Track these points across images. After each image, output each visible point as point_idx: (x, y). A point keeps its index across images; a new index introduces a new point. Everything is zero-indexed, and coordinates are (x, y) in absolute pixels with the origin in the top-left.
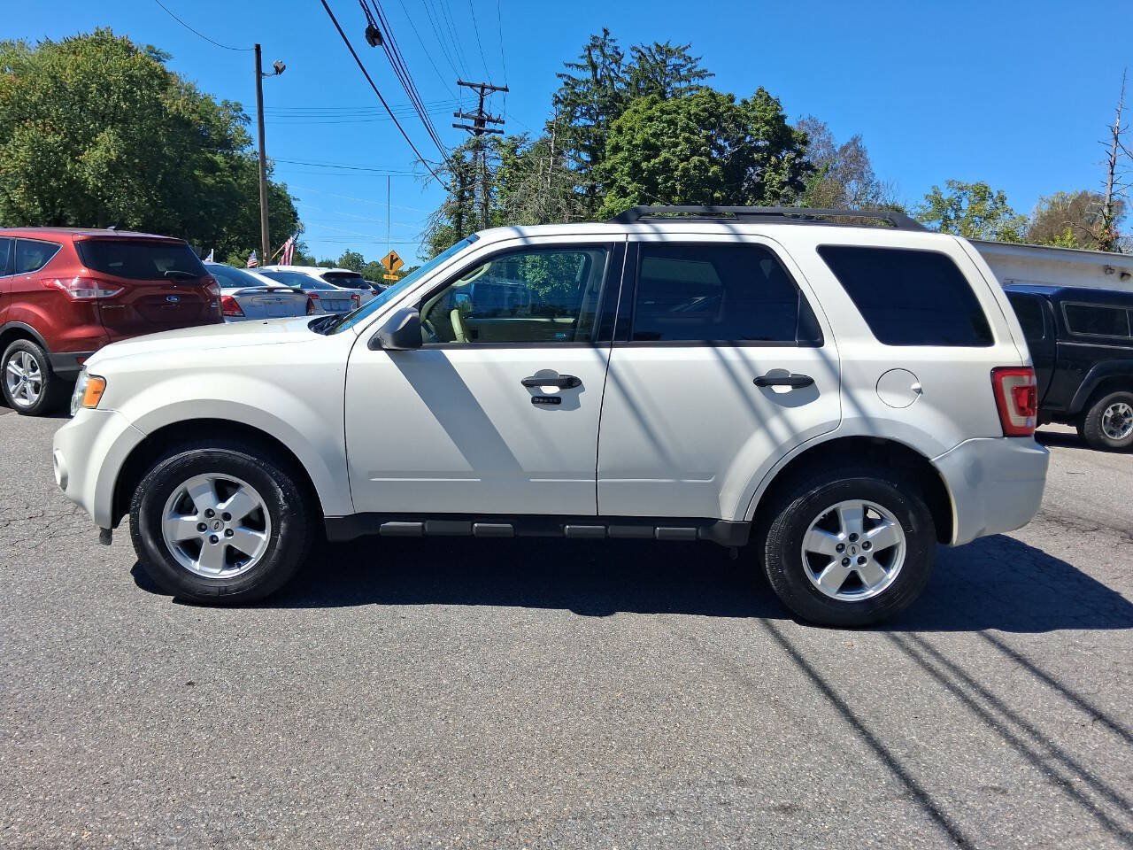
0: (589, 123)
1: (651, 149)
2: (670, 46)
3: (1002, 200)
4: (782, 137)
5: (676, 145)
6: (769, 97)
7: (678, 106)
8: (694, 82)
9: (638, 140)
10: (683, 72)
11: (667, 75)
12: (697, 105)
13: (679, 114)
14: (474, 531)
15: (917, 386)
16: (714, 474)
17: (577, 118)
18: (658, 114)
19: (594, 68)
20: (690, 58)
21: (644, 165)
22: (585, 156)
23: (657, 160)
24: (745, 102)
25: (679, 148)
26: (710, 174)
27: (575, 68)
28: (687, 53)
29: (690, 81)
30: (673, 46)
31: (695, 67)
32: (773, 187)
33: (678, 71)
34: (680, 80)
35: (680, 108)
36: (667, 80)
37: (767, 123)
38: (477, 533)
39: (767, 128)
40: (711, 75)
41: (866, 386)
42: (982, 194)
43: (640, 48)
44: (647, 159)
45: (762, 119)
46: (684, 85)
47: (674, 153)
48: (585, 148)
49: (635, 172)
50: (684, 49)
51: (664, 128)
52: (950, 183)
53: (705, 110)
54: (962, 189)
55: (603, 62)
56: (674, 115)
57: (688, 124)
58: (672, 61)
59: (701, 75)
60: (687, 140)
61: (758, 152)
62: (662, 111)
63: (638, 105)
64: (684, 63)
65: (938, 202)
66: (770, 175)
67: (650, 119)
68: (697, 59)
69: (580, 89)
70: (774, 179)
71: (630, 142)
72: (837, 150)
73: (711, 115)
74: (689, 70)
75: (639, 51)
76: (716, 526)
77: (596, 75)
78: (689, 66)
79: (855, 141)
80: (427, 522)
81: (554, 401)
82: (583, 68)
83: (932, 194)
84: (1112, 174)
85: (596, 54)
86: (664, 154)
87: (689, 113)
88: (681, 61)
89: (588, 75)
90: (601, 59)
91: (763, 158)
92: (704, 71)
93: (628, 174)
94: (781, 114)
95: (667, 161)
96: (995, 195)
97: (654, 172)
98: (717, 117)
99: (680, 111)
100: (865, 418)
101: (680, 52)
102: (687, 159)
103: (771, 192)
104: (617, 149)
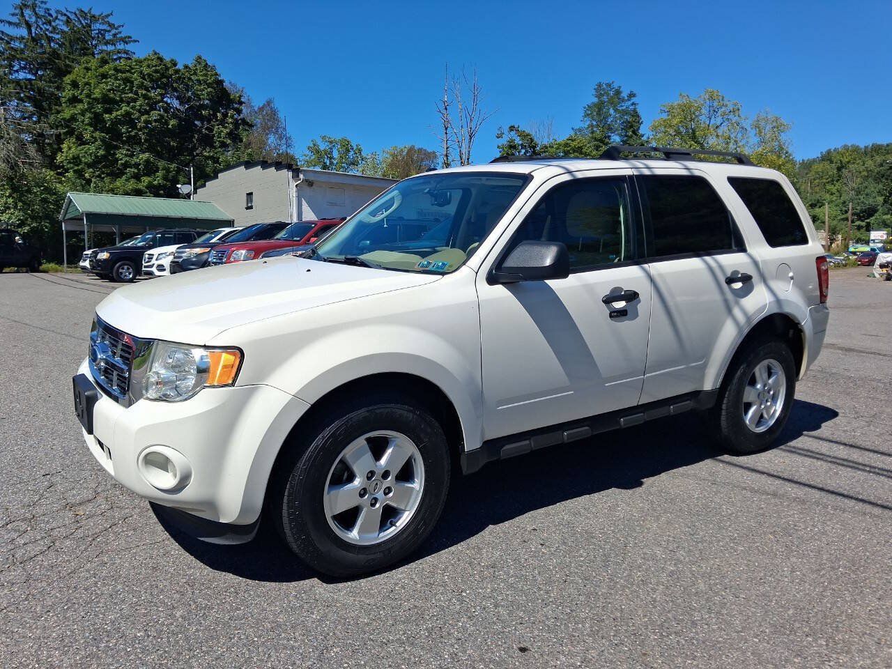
0: (29, 76)
1: (109, 102)
2: (93, 12)
3: (360, 151)
4: (223, 98)
5: (135, 100)
6: (207, 64)
7: (130, 66)
8: (121, 46)
9: (97, 94)
10: (108, 37)
11: (93, 38)
12: (148, 66)
13: (133, 74)
14: (566, 438)
15: (791, 274)
16: (704, 357)
17: (17, 71)
18: (112, 72)
19: (29, 26)
20: (114, 25)
21: (106, 116)
22: (30, 107)
23: (119, 113)
24: (186, 67)
25: (138, 103)
26: (170, 126)
27: (7, 25)
28: (111, 20)
29: (115, 45)
30: (95, 12)
31: (120, 33)
32: (221, 137)
33: (103, 35)
34: (107, 43)
35: (133, 69)
36: (94, 42)
37: (209, 85)
38: (568, 439)
39: (209, 90)
40: (135, 41)
41: (773, 278)
42: (346, 147)
43: (64, 11)
44: (109, 111)
45: (205, 82)
46: (110, 48)
47: (133, 108)
48: (29, 99)
49: (97, 122)
50: (108, 16)
51: (120, 85)
52: (324, 138)
53: (156, 71)
54: (331, 142)
55: (36, 22)
56: (128, 74)
57: (143, 83)
58: (97, 26)
59: (126, 40)
60: (145, 97)
61: (205, 109)
62: (116, 70)
63: (87, 63)
64: (108, 29)
65: (316, 151)
66: (219, 128)
67: (104, 76)
68: (119, 26)
69: (16, 45)
70: (222, 131)
71: (88, 96)
72: (256, 109)
73: (163, 76)
74: (115, 35)
75: (65, 15)
76: (701, 395)
77: (31, 33)
78: (114, 31)
79: (269, 103)
80: (532, 439)
81: (621, 314)
82: (17, 25)
83: (312, 146)
84: (446, 133)
85: (27, 12)
86: (125, 108)
87: (141, 72)
88: (105, 27)
89: (23, 32)
90: (34, 19)
91: (210, 114)
92: (130, 37)
93: (90, 124)
94: (220, 79)
95: (128, 114)
96: (355, 148)
97: (116, 122)
98: (168, 78)
99: (133, 71)
100: (778, 301)
101: (104, 18)
102: (147, 113)
103: (219, 141)
104: (74, 100)
